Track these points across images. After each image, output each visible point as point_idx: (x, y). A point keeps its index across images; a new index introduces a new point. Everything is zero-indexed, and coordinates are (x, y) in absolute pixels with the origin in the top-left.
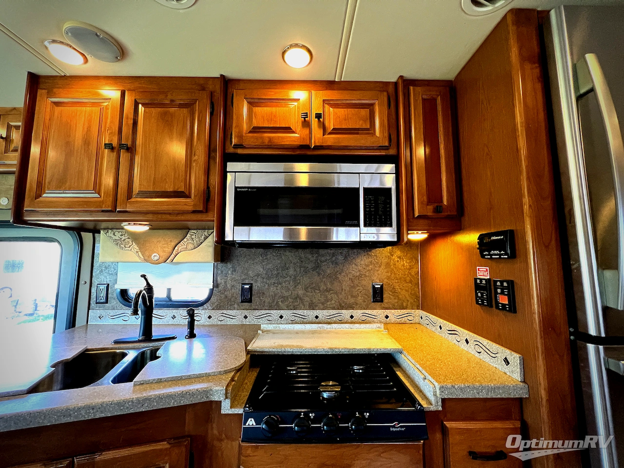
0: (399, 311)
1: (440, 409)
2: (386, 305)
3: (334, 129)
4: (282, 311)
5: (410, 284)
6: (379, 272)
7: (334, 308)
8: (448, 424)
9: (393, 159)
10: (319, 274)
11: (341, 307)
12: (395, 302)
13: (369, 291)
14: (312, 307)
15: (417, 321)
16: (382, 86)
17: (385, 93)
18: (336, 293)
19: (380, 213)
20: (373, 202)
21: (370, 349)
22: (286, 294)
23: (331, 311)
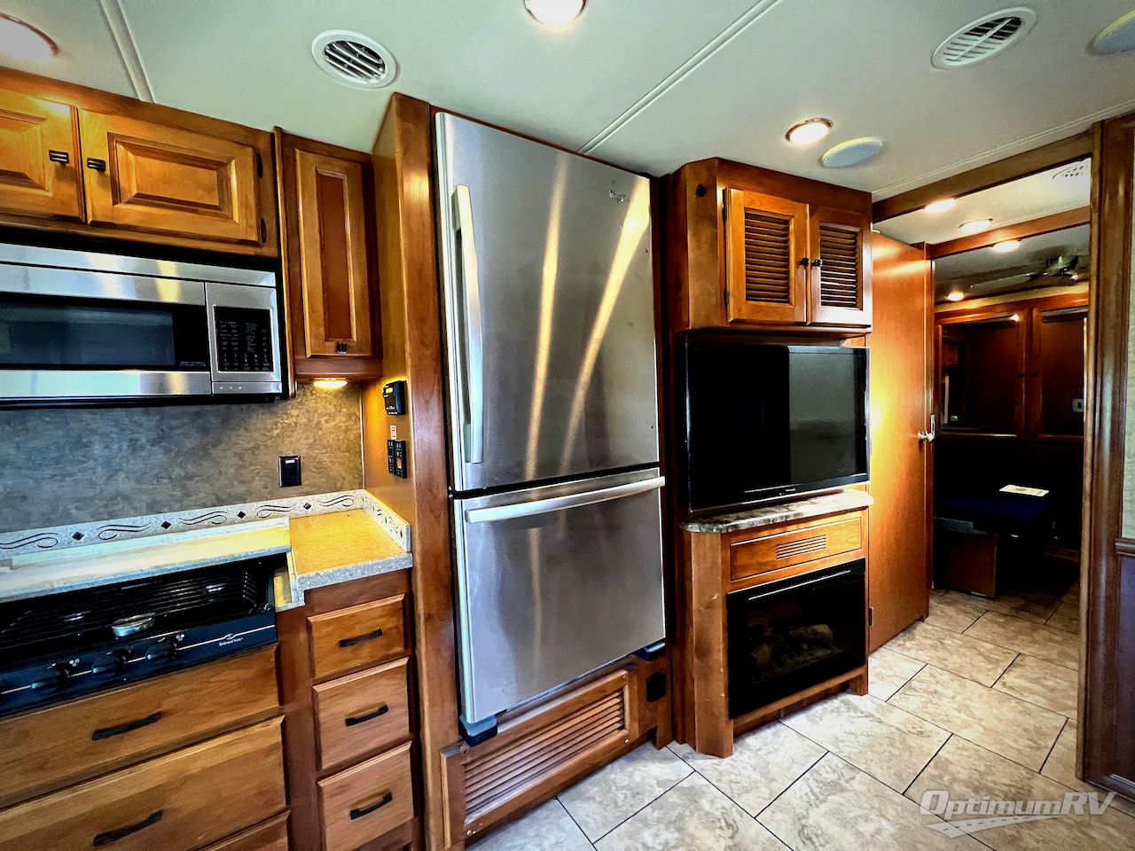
0: (329, 494)
1: (303, 604)
2: (305, 489)
3: (138, 195)
4: (79, 525)
5: (347, 454)
6: (293, 439)
7: (205, 506)
8: (311, 619)
9: (271, 264)
10: (167, 451)
11: (221, 502)
12: (323, 483)
13: (274, 470)
14: (153, 508)
15: (358, 506)
16: (244, 136)
17: (250, 150)
18: (207, 480)
19: (249, 349)
20: (234, 331)
21: (232, 555)
22: (89, 493)
23: (197, 510)
